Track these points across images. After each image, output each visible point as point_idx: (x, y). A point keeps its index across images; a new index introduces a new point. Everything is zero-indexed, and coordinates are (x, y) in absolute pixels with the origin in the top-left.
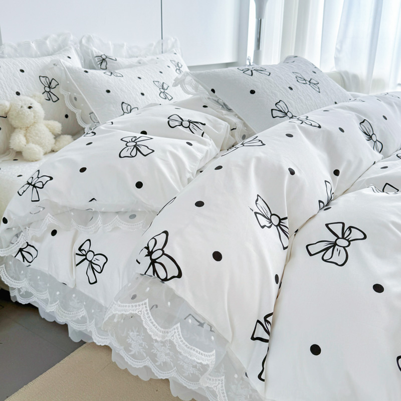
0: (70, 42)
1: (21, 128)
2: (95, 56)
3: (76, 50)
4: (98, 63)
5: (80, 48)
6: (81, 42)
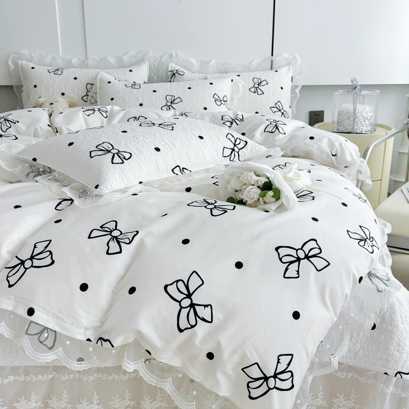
0: (147, 58)
2: (169, 70)
4: (170, 77)
6: (161, 58)
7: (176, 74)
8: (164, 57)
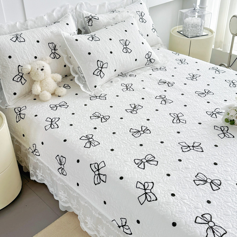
0: (68, 11)
1: (37, 81)
3: (72, 15)
4: (87, 22)
5: (75, 13)
6: (76, 8)
7: (92, 19)
8: (78, 7)
